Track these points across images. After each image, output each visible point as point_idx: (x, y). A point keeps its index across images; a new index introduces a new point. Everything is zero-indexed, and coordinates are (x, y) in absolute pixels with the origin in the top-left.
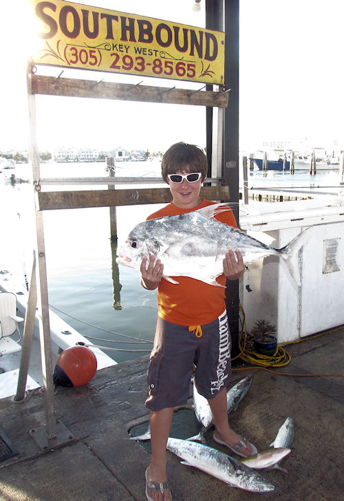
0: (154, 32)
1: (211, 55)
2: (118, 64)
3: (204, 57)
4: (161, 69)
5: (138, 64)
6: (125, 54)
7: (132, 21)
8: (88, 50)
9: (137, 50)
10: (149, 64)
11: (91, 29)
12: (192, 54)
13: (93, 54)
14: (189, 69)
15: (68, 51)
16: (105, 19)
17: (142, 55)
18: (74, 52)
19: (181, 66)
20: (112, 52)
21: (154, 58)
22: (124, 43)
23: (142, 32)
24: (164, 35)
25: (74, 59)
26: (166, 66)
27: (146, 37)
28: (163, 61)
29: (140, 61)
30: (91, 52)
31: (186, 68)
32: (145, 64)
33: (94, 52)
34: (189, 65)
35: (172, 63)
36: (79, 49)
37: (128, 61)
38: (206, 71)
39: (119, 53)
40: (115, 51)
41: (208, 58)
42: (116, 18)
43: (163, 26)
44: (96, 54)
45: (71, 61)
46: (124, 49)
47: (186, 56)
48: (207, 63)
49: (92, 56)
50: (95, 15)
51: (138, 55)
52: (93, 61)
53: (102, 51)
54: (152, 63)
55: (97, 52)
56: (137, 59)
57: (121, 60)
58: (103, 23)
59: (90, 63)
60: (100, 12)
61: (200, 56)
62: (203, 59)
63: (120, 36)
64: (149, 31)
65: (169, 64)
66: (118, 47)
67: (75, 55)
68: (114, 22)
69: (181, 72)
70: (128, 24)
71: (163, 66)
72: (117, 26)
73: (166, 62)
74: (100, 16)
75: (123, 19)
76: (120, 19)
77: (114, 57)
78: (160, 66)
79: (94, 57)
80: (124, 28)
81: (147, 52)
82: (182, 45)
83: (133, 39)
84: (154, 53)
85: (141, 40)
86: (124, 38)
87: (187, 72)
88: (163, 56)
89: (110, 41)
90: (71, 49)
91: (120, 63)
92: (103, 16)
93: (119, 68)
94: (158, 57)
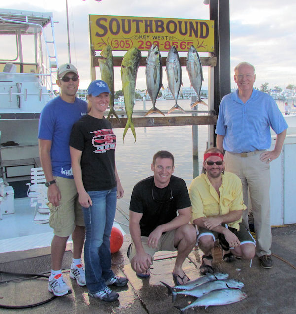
0: (165, 26)
1: (204, 34)
2: (142, 46)
3: (199, 36)
4: (170, 47)
6: (147, 40)
7: (151, 21)
9: (154, 37)
10: (162, 45)
11: (127, 29)
12: (191, 35)
13: (128, 42)
14: (188, 45)
15: (113, 42)
16: (135, 23)
17: (157, 40)
18: (117, 42)
19: (183, 43)
20: (139, 40)
21: (165, 40)
22: (146, 34)
23: (157, 26)
24: (172, 27)
25: (117, 46)
27: (160, 29)
28: (171, 42)
29: (156, 43)
30: (126, 41)
31: (186, 44)
32: (160, 45)
33: (128, 41)
34: (188, 43)
35: (177, 42)
36: (119, 40)
37: (149, 44)
38: (201, 45)
39: (143, 40)
40: (141, 39)
41: (202, 36)
42: (141, 21)
43: (171, 21)
44: (130, 42)
45: (115, 47)
46: (146, 38)
47: (187, 38)
48: (201, 40)
49: (127, 43)
50: (129, 21)
51: (155, 40)
52: (128, 46)
53: (133, 40)
54: (164, 43)
55: (130, 41)
56: (154, 42)
57: (144, 44)
58: (133, 25)
59: (126, 47)
60: (132, 19)
61: (197, 36)
62: (199, 38)
63: (144, 31)
64: (162, 26)
65: (175, 43)
66: (142, 37)
67: (118, 44)
68: (140, 23)
69: (183, 47)
70: (148, 23)
71: (171, 45)
72: (142, 26)
73: (173, 43)
74: (132, 21)
75: (146, 21)
76: (144, 22)
77: (141, 43)
78: (169, 45)
79: (129, 44)
80: (146, 26)
81: (161, 38)
82: (183, 31)
83: (151, 31)
84: (165, 38)
85: (157, 31)
86: (146, 31)
87: (187, 47)
88: (171, 39)
89: (138, 34)
90: (115, 41)
91: (144, 46)
92: (134, 21)
93: (143, 48)
94: (168, 40)
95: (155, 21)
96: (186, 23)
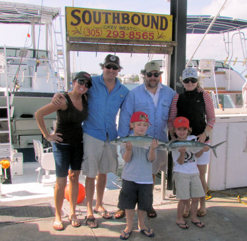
0: (130, 19)
1: (164, 27)
2: (110, 35)
3: (159, 28)
4: (134, 36)
5: (121, 34)
6: (114, 30)
7: (118, 14)
8: (95, 29)
9: (121, 28)
10: (127, 34)
11: (97, 20)
12: (152, 27)
14: (150, 35)
15: (86, 30)
16: (104, 15)
17: (123, 30)
18: (88, 31)
19: (145, 34)
20: (107, 29)
21: (130, 31)
22: (114, 25)
23: (124, 19)
24: (136, 20)
25: (88, 34)
26: (137, 34)
27: (126, 21)
28: (135, 32)
29: (122, 33)
31: (148, 35)
32: (125, 34)
33: (98, 30)
34: (150, 34)
35: (140, 33)
36: (91, 29)
37: (116, 33)
38: (160, 36)
39: (111, 30)
40: (109, 29)
41: (162, 29)
42: (110, 14)
43: (135, 15)
44: (100, 31)
46: (114, 28)
47: (149, 29)
48: (161, 32)
49: (97, 32)
50: (100, 13)
51: (121, 30)
52: (98, 34)
54: (129, 33)
55: (100, 29)
56: (120, 32)
57: (112, 33)
58: (103, 17)
59: (97, 36)
61: (157, 28)
62: (159, 30)
63: (112, 22)
64: (127, 18)
66: (110, 27)
68: (109, 15)
69: (145, 37)
70: (116, 16)
71: (135, 35)
72: (110, 18)
73: (137, 33)
75: (114, 14)
76: (112, 14)
77: (109, 32)
80: (114, 18)
81: (126, 28)
82: (146, 23)
83: (118, 22)
84: (130, 28)
85: (123, 22)
86: (114, 22)
87: (149, 37)
88: (135, 29)
89: (107, 25)
92: (103, 13)
93: (111, 37)
94: (132, 30)
95: (122, 14)
96: (148, 17)
